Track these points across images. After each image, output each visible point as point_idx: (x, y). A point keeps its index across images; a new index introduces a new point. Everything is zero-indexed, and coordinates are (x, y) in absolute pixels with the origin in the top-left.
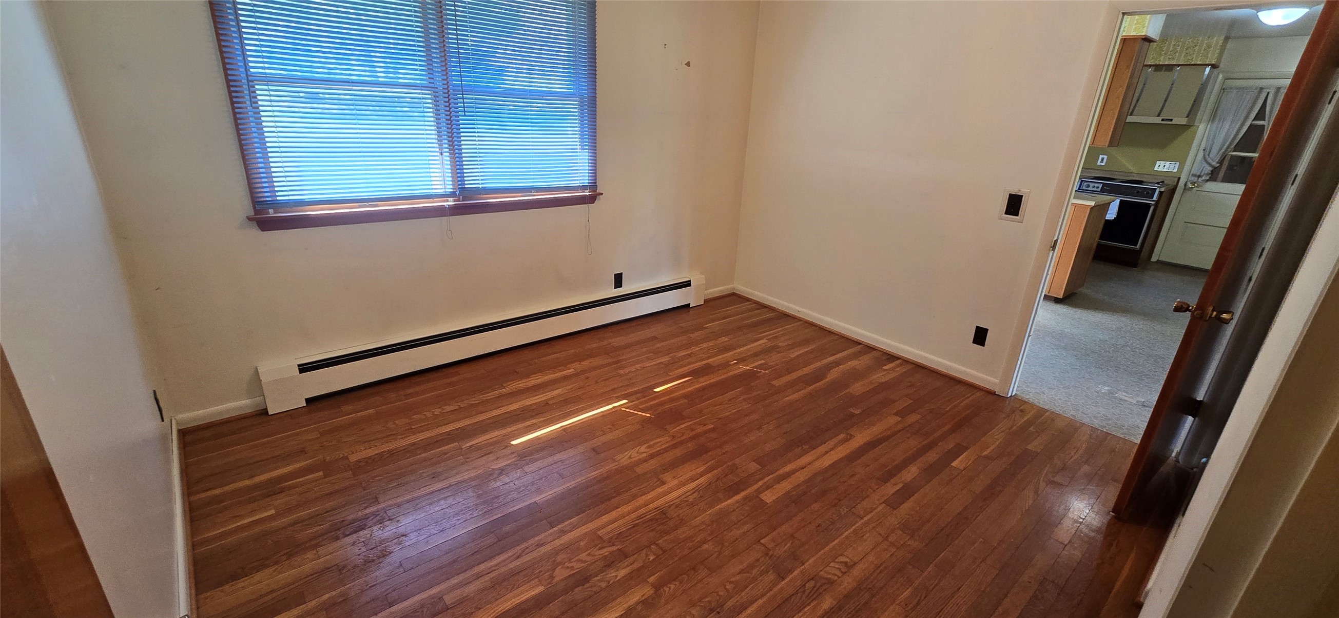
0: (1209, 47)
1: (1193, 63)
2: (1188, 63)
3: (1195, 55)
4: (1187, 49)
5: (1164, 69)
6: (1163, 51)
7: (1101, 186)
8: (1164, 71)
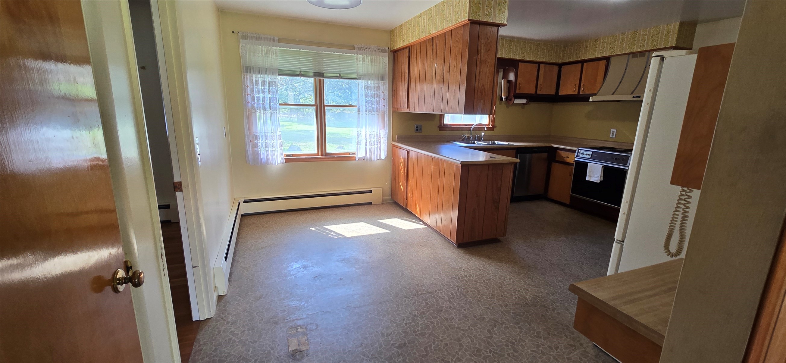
0: (669, 32)
1: (658, 47)
2: (655, 48)
3: (659, 41)
4: (652, 37)
5: (638, 56)
6: (635, 41)
7: (591, 153)
8: (639, 57)
